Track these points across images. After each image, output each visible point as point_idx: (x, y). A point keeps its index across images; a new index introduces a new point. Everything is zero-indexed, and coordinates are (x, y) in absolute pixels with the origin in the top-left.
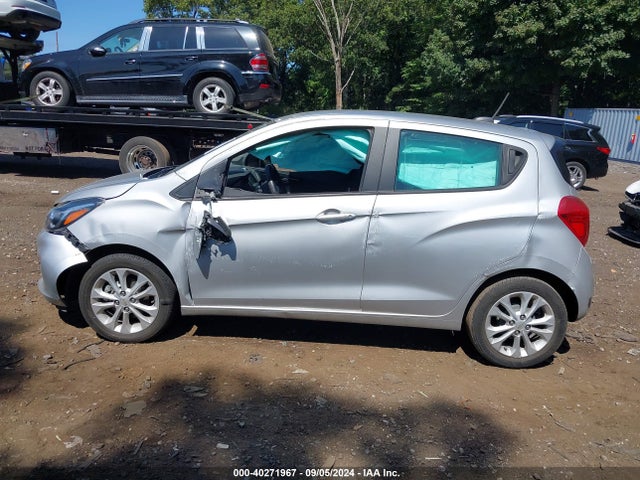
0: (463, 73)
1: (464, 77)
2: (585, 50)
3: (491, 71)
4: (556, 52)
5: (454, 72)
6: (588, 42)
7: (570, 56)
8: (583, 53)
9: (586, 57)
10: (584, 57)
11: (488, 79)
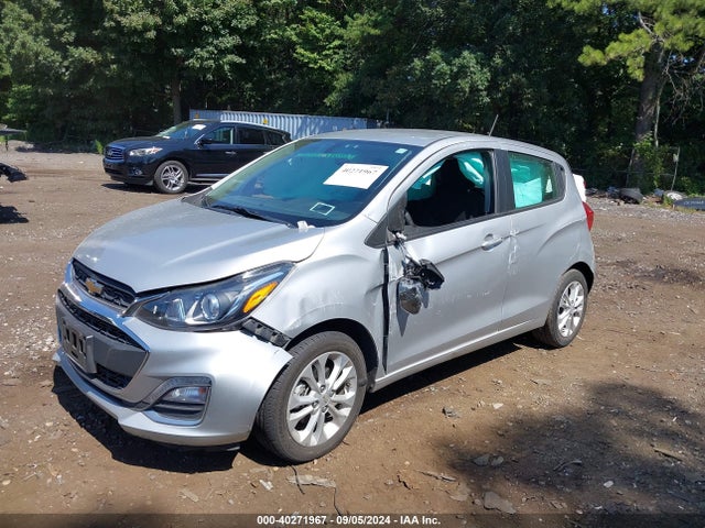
0: (66, 63)
1: (67, 68)
2: (208, 52)
3: (106, 64)
4: (178, 50)
5: (53, 61)
6: (208, 44)
7: (192, 57)
8: (206, 55)
9: (209, 59)
10: (207, 59)
11: (102, 73)
